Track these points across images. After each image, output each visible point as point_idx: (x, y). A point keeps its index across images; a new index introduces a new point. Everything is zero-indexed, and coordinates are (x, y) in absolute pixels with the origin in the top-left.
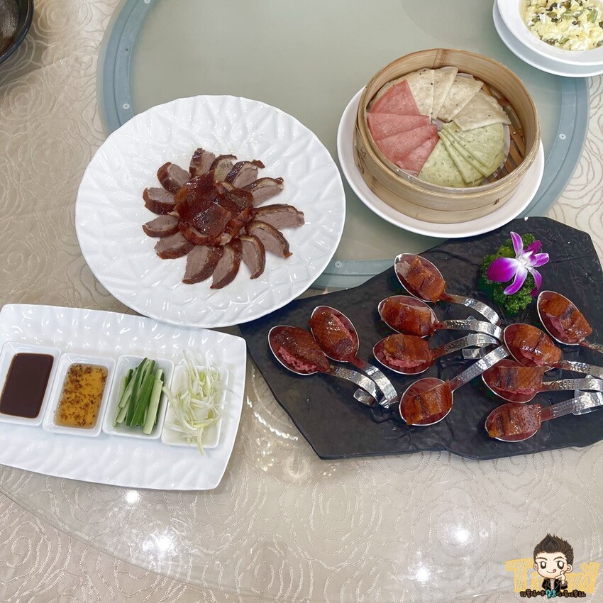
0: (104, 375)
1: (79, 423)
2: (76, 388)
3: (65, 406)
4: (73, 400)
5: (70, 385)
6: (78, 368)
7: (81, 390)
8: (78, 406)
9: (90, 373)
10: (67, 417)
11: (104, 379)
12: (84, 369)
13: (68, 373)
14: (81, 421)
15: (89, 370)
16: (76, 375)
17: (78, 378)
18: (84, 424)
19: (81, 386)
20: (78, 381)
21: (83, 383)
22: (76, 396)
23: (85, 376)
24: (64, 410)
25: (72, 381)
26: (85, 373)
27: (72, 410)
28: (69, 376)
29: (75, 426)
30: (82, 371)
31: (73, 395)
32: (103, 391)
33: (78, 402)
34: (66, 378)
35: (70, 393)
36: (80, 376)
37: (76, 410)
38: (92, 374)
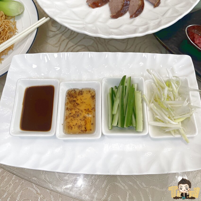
0: (93, 95)
1: (82, 130)
2: (74, 106)
3: (69, 120)
4: (74, 115)
5: (70, 104)
6: (73, 92)
7: (78, 107)
8: (79, 118)
9: (82, 94)
10: (72, 128)
11: (93, 97)
12: (77, 92)
13: (67, 96)
14: (83, 129)
15: (81, 92)
16: (73, 97)
17: (75, 99)
18: (86, 131)
19: (78, 104)
20: (75, 101)
21: (78, 102)
22: (76, 112)
23: (79, 97)
24: (69, 123)
25: (71, 102)
26: (79, 95)
27: (75, 122)
28: (68, 98)
29: (80, 133)
30: (76, 94)
31: (73, 112)
32: (95, 105)
33: (78, 115)
34: (66, 100)
35: (71, 110)
36: (75, 97)
37: (77, 121)
38: (84, 95)
